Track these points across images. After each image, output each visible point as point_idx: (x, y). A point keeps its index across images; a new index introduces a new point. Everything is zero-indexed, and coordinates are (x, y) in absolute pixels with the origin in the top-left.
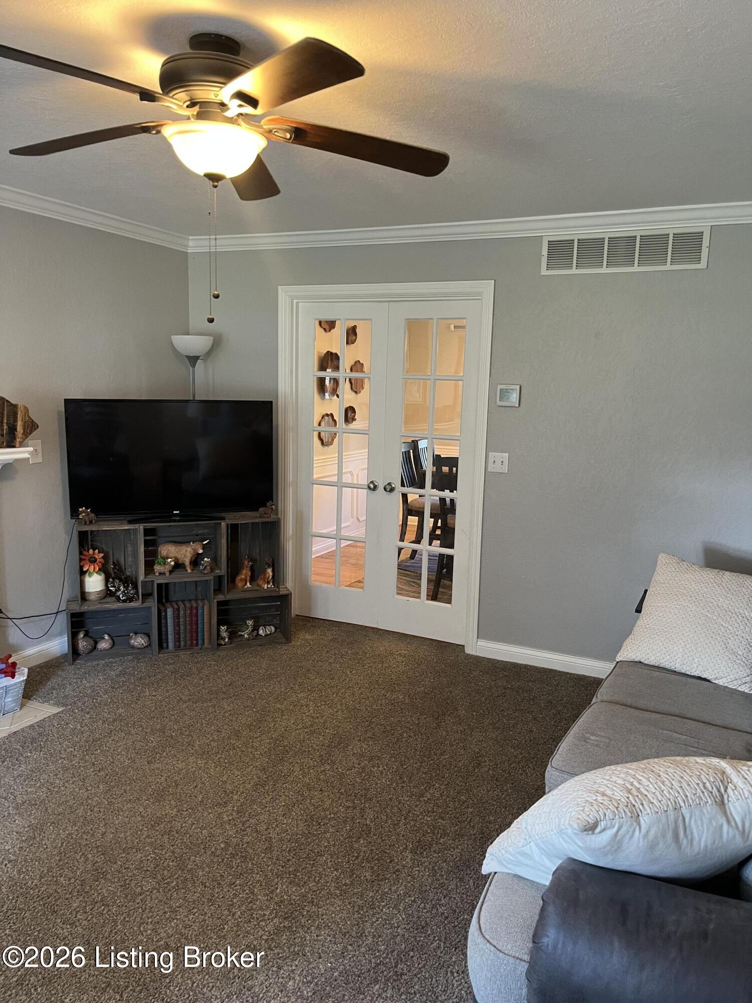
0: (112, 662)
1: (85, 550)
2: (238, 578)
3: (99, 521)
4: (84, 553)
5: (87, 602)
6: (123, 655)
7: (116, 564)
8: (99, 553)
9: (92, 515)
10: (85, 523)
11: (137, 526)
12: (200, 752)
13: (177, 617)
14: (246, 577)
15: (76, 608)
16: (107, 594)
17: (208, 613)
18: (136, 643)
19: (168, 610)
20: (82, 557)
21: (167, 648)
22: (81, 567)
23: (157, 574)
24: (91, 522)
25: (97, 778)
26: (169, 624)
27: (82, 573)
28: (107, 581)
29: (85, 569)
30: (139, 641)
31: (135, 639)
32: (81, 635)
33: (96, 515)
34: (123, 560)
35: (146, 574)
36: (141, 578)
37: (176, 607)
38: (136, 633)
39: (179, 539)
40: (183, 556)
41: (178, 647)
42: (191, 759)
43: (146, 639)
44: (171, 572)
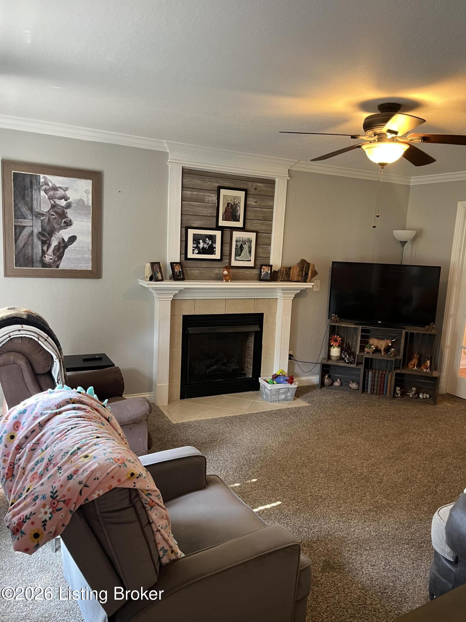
0: (338, 392)
1: (333, 335)
2: (410, 363)
3: (341, 322)
4: (332, 336)
5: (331, 361)
6: (345, 391)
7: (348, 345)
8: (340, 337)
9: (338, 318)
10: (334, 322)
11: (358, 326)
12: (365, 437)
13: (374, 377)
14: (415, 363)
15: (325, 362)
16: (341, 359)
17: (390, 379)
18: (352, 386)
19: (370, 372)
20: (331, 338)
21: (367, 392)
22: (329, 343)
23: (366, 353)
24: (337, 322)
25: (315, 433)
26: (369, 380)
27: (330, 346)
28: (341, 352)
29: (331, 344)
30: (354, 386)
31: (352, 384)
32: (327, 376)
33: (340, 319)
34: (351, 343)
35: (360, 352)
36: (357, 353)
37: (374, 372)
38: (353, 382)
39: (380, 337)
40: (380, 346)
41: (372, 393)
42: (359, 439)
43: (357, 385)
44: (373, 353)
